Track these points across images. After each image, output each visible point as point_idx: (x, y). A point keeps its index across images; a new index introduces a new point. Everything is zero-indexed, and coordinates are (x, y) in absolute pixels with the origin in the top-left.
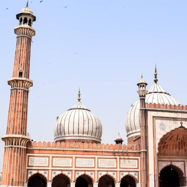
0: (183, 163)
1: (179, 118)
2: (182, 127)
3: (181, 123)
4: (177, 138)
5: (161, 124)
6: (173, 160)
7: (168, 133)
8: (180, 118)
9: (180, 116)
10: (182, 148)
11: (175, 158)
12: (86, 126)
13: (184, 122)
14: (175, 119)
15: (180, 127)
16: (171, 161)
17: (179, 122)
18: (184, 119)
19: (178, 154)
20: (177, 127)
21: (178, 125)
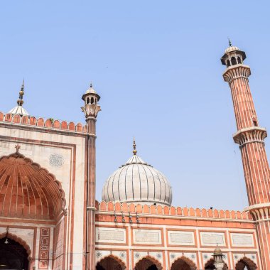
0: (32, 231)
1: (12, 138)
3: (18, 148)
4: (20, 182)
6: (12, 224)
8: (15, 138)
9: (16, 133)
10: (32, 203)
11: (17, 221)
13: (23, 146)
15: (12, 156)
16: (8, 227)
17: (12, 145)
18: (23, 140)
19: (22, 214)
20: (8, 154)
21: (10, 149)
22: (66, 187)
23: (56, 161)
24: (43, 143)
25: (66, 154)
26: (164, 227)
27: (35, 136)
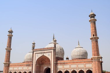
2: (43, 55)
5: (37, 55)
7: (39, 58)
9: (43, 52)
12: (29, 57)
13: (44, 54)
14: (41, 53)
16: (48, 66)
17: (42, 54)
21: (42, 55)
22: (50, 60)
23: (49, 55)
24: (47, 52)
25: (50, 53)
26: (70, 64)
27: (46, 51)
